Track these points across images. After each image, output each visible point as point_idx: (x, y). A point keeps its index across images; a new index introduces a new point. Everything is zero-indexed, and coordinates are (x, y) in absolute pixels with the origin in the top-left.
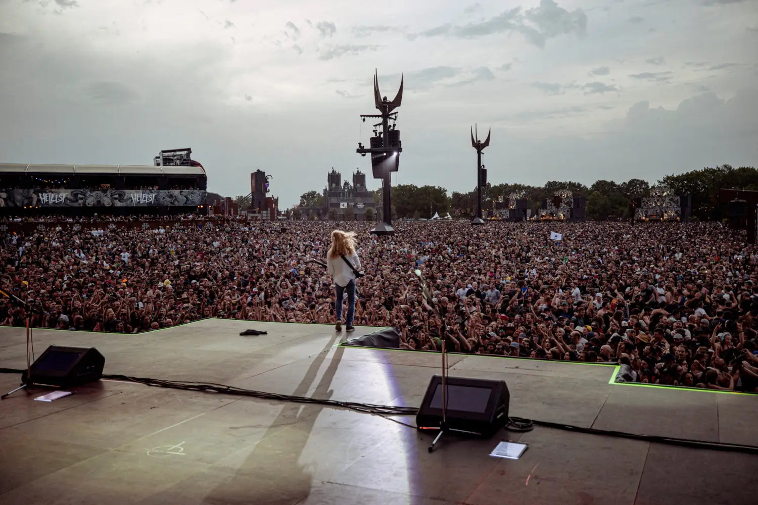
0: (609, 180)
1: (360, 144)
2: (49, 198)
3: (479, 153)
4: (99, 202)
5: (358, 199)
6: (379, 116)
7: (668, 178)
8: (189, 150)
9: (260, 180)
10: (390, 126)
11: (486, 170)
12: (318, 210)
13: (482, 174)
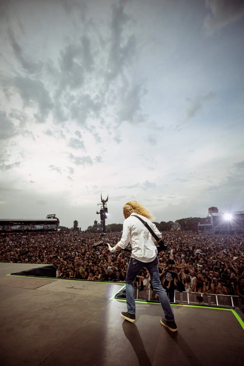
1: (97, 211)
2: (14, 228)
4: (27, 228)
6: (102, 204)
8: (55, 215)
9: (76, 223)
10: (105, 207)
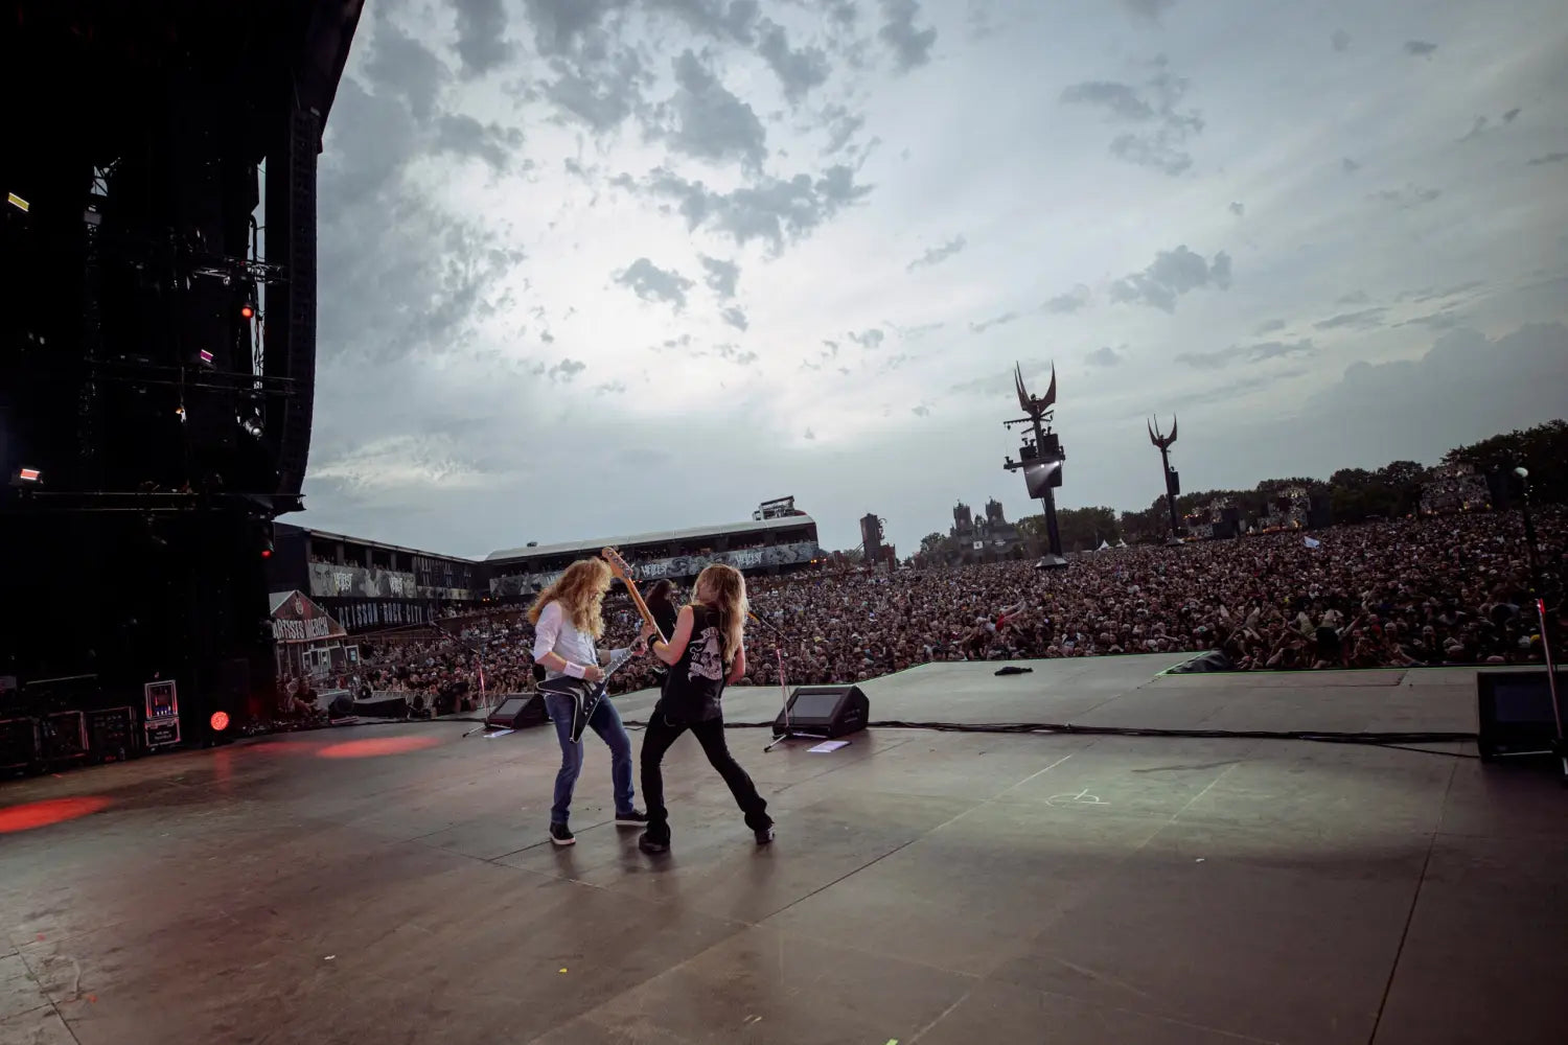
0: (1352, 468)
1: (1007, 458)
2: (652, 570)
3: (1164, 452)
5: (996, 536)
6: (1027, 420)
7: (1455, 452)
8: (791, 498)
9: (871, 525)
10: (1044, 430)
11: (1176, 473)
12: (946, 555)
13: (1172, 479)
